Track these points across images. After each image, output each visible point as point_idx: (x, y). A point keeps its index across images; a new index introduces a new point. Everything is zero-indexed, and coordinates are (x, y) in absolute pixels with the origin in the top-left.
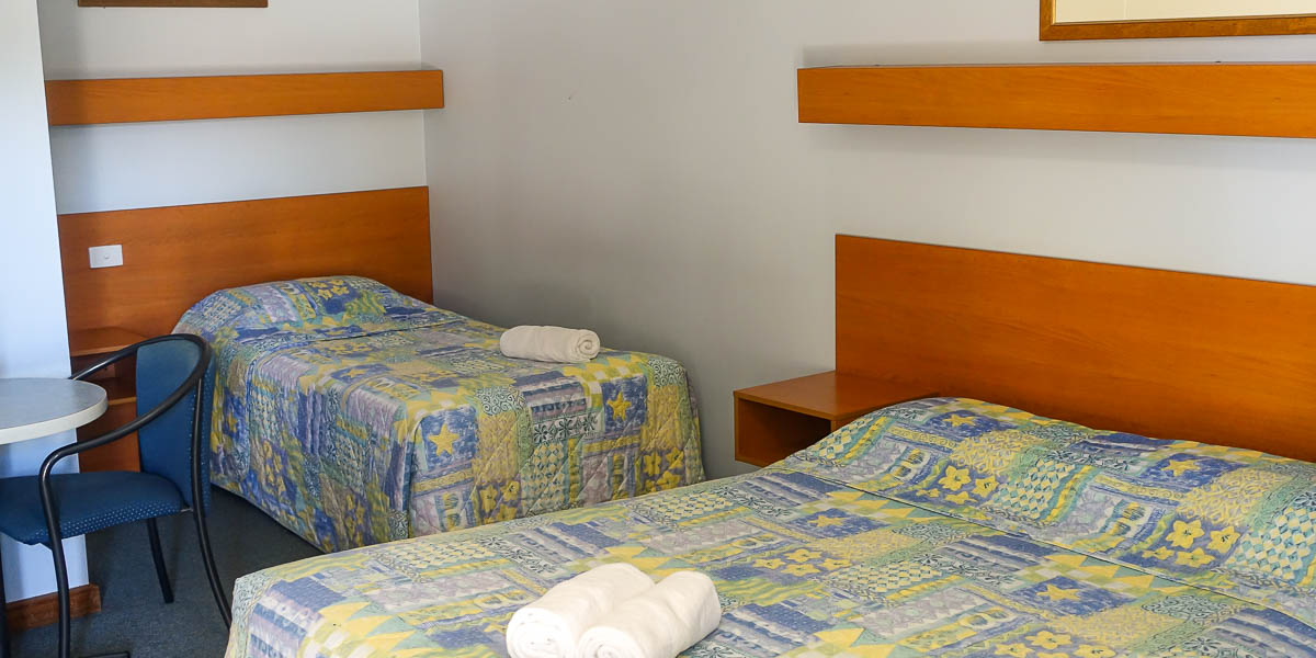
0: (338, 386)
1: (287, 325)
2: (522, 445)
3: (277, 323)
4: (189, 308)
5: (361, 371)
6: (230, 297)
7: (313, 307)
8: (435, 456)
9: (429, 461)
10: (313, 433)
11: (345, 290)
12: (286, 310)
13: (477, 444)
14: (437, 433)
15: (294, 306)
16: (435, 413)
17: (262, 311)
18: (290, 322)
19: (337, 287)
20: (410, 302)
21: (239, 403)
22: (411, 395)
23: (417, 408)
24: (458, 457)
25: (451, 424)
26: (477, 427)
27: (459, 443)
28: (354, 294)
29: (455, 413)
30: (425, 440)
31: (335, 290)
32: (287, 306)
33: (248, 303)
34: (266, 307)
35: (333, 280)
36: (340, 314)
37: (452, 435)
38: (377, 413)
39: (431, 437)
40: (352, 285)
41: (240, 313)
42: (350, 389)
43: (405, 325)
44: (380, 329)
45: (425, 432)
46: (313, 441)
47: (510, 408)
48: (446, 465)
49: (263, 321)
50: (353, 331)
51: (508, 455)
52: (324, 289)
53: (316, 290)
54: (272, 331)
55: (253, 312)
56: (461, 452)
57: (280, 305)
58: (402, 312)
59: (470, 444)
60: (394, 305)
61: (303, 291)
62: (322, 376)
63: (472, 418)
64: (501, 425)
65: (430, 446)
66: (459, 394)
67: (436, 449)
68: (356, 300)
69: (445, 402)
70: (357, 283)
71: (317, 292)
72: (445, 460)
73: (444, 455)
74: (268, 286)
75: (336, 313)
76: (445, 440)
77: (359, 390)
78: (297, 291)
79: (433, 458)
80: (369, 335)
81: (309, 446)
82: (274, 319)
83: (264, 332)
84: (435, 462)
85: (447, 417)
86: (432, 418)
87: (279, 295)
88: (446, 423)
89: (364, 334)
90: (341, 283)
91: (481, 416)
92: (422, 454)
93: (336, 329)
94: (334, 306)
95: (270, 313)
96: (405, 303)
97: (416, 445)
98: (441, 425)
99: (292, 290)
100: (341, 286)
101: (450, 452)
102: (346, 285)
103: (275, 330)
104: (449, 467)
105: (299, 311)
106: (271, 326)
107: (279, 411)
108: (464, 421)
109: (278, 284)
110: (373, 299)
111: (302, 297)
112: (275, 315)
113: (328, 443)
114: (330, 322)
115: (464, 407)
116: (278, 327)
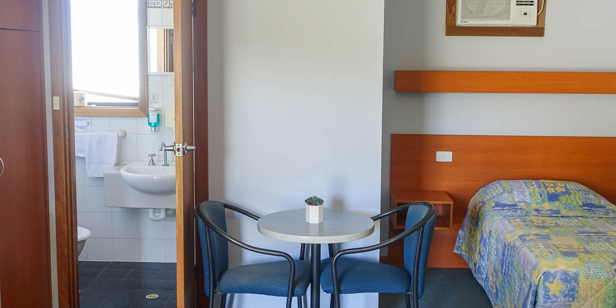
0: (518, 243)
1: (523, 204)
2: (607, 300)
3: (518, 202)
4: (482, 187)
5: (534, 237)
6: (501, 185)
7: (541, 196)
8: (548, 295)
9: (544, 297)
10: (506, 265)
11: (563, 190)
12: (525, 196)
13: (576, 294)
14: (551, 283)
15: (530, 194)
16: (552, 271)
17: (512, 195)
18: (525, 202)
19: (560, 187)
20: (600, 202)
21: (485, 241)
22: (546, 257)
23: (545, 266)
24: (563, 299)
25: (560, 279)
26: (578, 284)
27: (564, 291)
28: (567, 192)
29: (565, 273)
30: (544, 285)
31: (558, 189)
32: (527, 194)
33: (507, 189)
34: (515, 192)
35: (559, 183)
36: (555, 202)
37: (560, 286)
38: (528, 263)
39: (547, 284)
40: (568, 187)
41: (501, 194)
42: (522, 246)
43: (587, 214)
44: (570, 214)
45: (545, 281)
46: (505, 270)
47: (603, 277)
48: (554, 302)
49: (511, 200)
50: (555, 213)
51: (597, 305)
52: (551, 187)
53: (546, 187)
54: (513, 207)
55: (507, 194)
56: (565, 296)
57: (523, 193)
58: (590, 206)
59: (571, 293)
60: (589, 202)
61: (539, 186)
62: (515, 236)
63: (575, 278)
64: (594, 286)
65: (546, 289)
66: (573, 262)
67: (549, 291)
68: (567, 196)
69: (563, 265)
70: (572, 186)
71: (547, 189)
72: (554, 299)
73: (554, 296)
74: (522, 182)
75: (553, 201)
76: (556, 287)
77: (526, 248)
78: (535, 186)
79: (547, 296)
80: (562, 217)
81: (503, 272)
82: (517, 200)
83: (510, 206)
84: (548, 299)
85: (559, 274)
86: (550, 273)
87: (525, 187)
88: (558, 277)
89: (560, 215)
90: (563, 185)
91: (582, 278)
92: (541, 293)
93: (547, 210)
94: (553, 197)
95: (516, 196)
96: (597, 201)
97: (539, 287)
98: (554, 278)
99: (533, 185)
100: (562, 187)
101: (557, 295)
102: (565, 187)
103: (516, 205)
104: (555, 304)
105: (533, 197)
106: (514, 203)
107: (497, 249)
108: (570, 280)
109: (527, 181)
110: (577, 197)
111: (537, 190)
112: (518, 198)
113: (510, 273)
114: (547, 206)
115: (572, 271)
116: (518, 204)
